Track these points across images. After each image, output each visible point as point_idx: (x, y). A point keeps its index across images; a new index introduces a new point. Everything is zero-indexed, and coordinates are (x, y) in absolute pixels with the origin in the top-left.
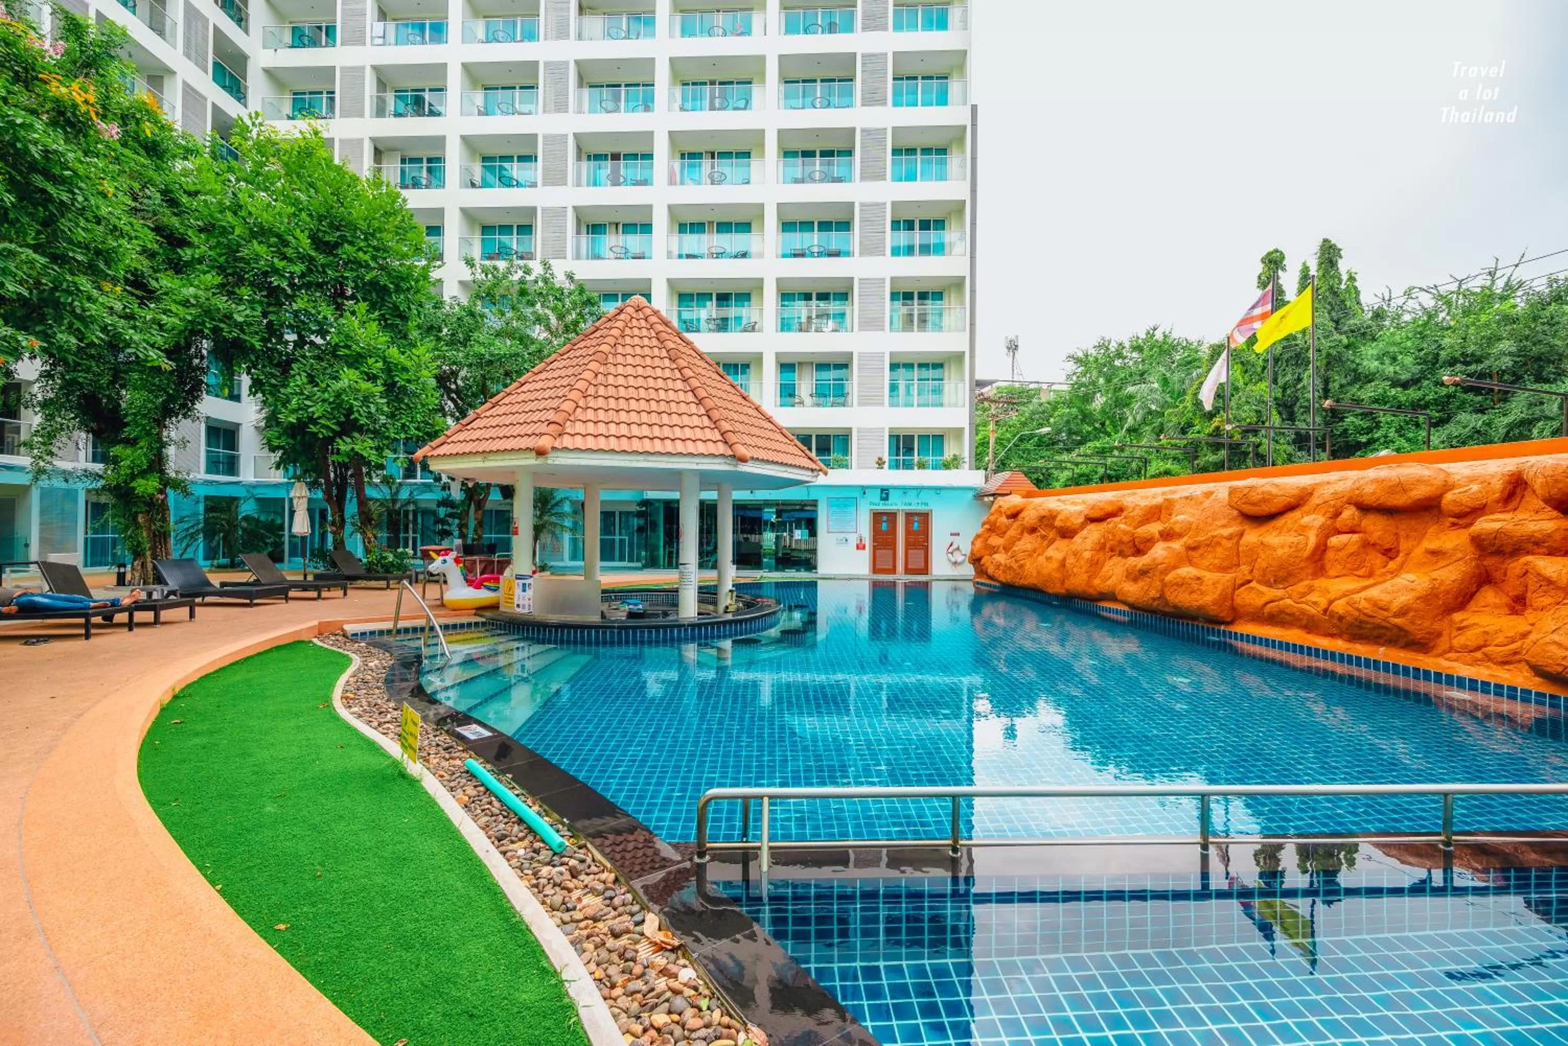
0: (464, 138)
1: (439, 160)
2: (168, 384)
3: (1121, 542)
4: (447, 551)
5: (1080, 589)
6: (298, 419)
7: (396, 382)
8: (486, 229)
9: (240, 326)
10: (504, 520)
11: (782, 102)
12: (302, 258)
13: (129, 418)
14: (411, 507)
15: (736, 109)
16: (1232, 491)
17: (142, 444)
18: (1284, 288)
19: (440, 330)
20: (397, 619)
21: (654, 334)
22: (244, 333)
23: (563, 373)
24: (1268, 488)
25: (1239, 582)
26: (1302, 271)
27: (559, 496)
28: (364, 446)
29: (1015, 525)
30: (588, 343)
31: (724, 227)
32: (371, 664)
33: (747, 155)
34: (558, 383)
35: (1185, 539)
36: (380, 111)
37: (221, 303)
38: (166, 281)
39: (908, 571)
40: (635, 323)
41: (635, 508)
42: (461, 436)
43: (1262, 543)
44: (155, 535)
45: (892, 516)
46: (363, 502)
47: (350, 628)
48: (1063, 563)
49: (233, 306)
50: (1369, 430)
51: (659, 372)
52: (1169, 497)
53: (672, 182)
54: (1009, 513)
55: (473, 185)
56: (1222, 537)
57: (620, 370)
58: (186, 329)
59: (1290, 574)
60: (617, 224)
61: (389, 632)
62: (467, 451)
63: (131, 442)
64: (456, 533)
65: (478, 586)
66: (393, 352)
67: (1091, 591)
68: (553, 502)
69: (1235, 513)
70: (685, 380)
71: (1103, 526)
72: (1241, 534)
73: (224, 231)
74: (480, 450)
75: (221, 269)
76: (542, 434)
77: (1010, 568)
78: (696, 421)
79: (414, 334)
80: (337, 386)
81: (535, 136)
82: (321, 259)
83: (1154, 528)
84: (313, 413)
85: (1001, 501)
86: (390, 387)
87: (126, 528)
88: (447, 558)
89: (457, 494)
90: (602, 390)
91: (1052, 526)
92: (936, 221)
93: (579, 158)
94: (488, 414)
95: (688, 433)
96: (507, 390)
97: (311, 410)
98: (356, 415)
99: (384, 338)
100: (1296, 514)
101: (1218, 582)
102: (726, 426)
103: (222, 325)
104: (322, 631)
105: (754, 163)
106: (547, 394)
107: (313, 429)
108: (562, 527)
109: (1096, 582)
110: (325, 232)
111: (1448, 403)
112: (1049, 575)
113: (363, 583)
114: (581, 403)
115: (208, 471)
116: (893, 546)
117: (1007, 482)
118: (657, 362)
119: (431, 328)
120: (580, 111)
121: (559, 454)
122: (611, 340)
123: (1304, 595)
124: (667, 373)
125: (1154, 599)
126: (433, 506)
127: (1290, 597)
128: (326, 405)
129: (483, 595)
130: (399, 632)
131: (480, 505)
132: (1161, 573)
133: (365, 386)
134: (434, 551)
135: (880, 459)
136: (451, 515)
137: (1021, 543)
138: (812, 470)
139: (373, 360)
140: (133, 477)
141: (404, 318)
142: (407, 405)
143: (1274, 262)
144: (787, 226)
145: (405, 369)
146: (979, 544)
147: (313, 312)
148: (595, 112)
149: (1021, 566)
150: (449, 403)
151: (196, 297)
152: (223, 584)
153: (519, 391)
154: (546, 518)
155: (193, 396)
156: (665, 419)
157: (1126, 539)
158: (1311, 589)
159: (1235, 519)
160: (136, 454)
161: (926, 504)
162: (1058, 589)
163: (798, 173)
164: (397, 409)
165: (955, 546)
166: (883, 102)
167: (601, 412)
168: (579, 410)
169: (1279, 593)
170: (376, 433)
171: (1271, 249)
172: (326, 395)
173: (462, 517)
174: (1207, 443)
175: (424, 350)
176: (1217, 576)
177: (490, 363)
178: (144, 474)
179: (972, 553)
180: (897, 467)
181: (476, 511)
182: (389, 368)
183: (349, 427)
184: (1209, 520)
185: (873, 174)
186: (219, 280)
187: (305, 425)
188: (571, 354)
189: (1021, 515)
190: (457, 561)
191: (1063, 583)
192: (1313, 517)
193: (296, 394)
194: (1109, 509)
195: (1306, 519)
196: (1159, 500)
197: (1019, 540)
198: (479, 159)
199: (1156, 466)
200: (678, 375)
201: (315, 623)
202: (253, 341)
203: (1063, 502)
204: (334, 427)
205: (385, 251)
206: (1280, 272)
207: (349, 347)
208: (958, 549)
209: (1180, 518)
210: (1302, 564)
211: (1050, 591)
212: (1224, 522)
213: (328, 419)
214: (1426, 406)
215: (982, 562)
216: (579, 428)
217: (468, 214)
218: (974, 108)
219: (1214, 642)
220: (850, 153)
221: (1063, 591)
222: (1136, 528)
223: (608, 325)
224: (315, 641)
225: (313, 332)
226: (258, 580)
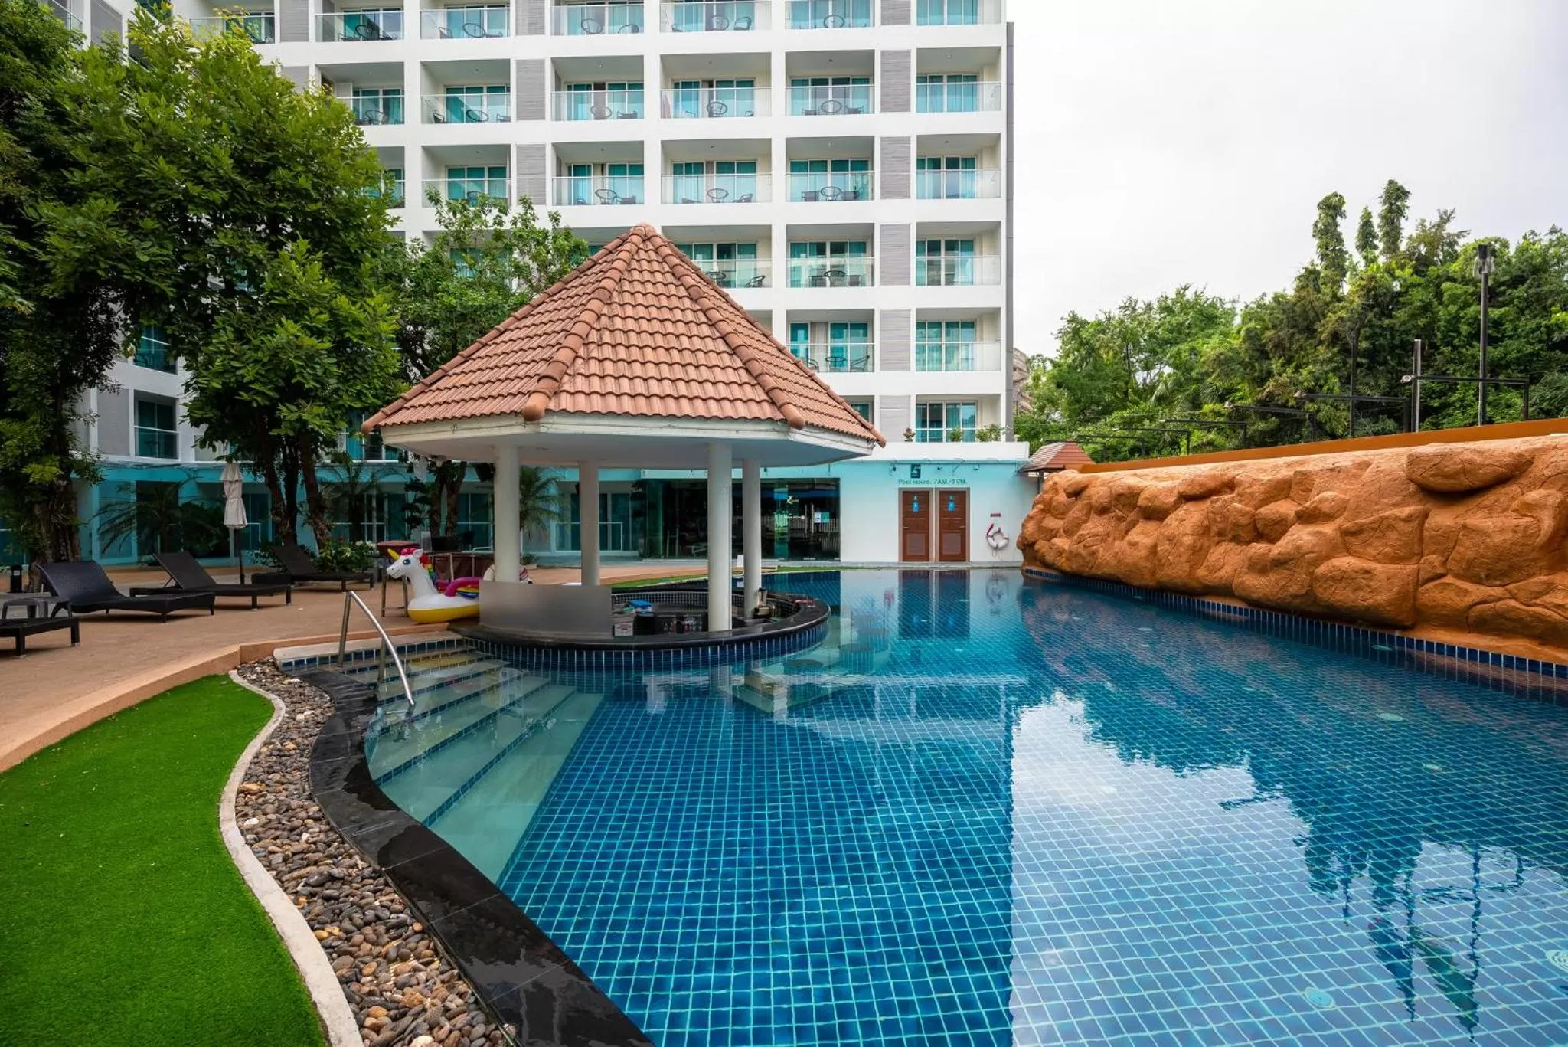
0: (425, 65)
1: (397, 92)
2: (62, 344)
3: (1237, 525)
4: (410, 548)
5: (1178, 581)
6: (224, 384)
7: (349, 339)
8: (453, 172)
9: (144, 267)
10: (483, 505)
11: (789, 22)
12: (224, 183)
13: (13, 388)
14: (374, 492)
15: (737, 29)
16: (1413, 461)
17: (33, 418)
18: (1343, 237)
19: (400, 280)
20: (343, 639)
21: (667, 269)
22: (152, 277)
23: (555, 316)
24: (1467, 456)
25: (1423, 576)
26: (1363, 217)
27: (544, 476)
28: (313, 415)
29: (1080, 504)
30: (584, 280)
31: (725, 167)
32: (300, 717)
33: (751, 83)
34: (548, 328)
35: (1339, 521)
36: (328, 35)
37: (119, 236)
38: (48, 210)
39: (943, 558)
40: (642, 254)
41: (631, 490)
42: (424, 399)
43: (1464, 527)
44: (57, 530)
45: (924, 495)
46: (311, 484)
47: (281, 654)
48: (1153, 550)
49: (136, 242)
50: (1442, 394)
51: (678, 315)
52: (1299, 469)
53: (665, 115)
54: (1070, 490)
55: (437, 121)
56: (1397, 518)
57: (629, 311)
58: (76, 272)
59: (1513, 568)
60: (603, 166)
61: (334, 658)
62: (431, 417)
63: (21, 416)
64: (427, 522)
65: (452, 593)
66: (342, 300)
67: (1194, 584)
68: (538, 484)
69: (1412, 488)
70: (712, 325)
71: (1207, 504)
72: (1426, 516)
73: (122, 148)
74: (449, 415)
75: (118, 194)
76: (530, 393)
77: (1078, 555)
78: (732, 376)
79: (368, 282)
80: (273, 341)
81: (507, 62)
82: (247, 185)
83: (1286, 508)
84: (243, 376)
85: (1057, 477)
86: (340, 347)
87: (19, 522)
88: (410, 557)
89: (424, 477)
90: (607, 337)
91: (1134, 506)
92: (965, 160)
93: (558, 88)
94: (458, 370)
95: (723, 391)
96: (483, 340)
97: (239, 372)
98: (299, 378)
99: (329, 284)
100: (1513, 489)
101: (1395, 576)
102: (771, 382)
103: (122, 266)
104: (245, 660)
105: (759, 91)
106: (535, 343)
107: (245, 396)
108: (549, 513)
109: (1201, 572)
110: (252, 151)
111: (1531, 362)
112: (1135, 564)
113: (315, 584)
114: (582, 352)
115: (142, 452)
116: (925, 529)
117: (1059, 455)
118: (675, 302)
119: (389, 276)
120: (557, 32)
121: (556, 419)
122: (616, 275)
123: (1539, 595)
124: (690, 316)
125: (1295, 596)
126: (401, 491)
127: (1514, 597)
128: (259, 366)
129: (457, 604)
130: (347, 657)
131: (453, 488)
132: (1310, 564)
133: (309, 341)
134: (394, 548)
135: (909, 430)
136: (422, 500)
137: (1089, 524)
138: (868, 440)
139: (316, 310)
140: (24, 461)
141: (356, 262)
142: (361, 367)
143: (1332, 207)
144: (796, 166)
145: (357, 323)
146: (1031, 526)
147: (240, 250)
148: (575, 33)
149: (1093, 553)
150: (415, 369)
151: (84, 228)
152: (134, 591)
153: (498, 340)
154: (530, 503)
155: (99, 359)
156: (692, 373)
157: (1244, 521)
158: (1550, 588)
159: (1412, 495)
160: (27, 431)
161: (963, 482)
162: (1148, 581)
163: (809, 104)
164: (349, 373)
165: (996, 529)
166: (906, 20)
167: (608, 364)
168: (579, 361)
169: (1496, 591)
170: (326, 401)
171: (1329, 193)
172: (260, 354)
173: (434, 502)
174: (1256, 412)
175: (379, 299)
176: (1393, 568)
177: (463, 317)
178: (36, 457)
179: (1023, 536)
180: (924, 440)
181: (449, 496)
182: (338, 322)
183: (294, 393)
184: (1374, 497)
185: (895, 103)
186: (114, 207)
187: (235, 391)
188: (564, 295)
189: (1087, 492)
190: (423, 560)
191: (1153, 573)
192: (1543, 492)
193: (221, 352)
194: (1212, 484)
195: (1533, 495)
196: (1285, 473)
197: (1086, 522)
198: (442, 89)
199: (1198, 436)
200: (703, 319)
201: (236, 648)
202: (163, 286)
203: (1140, 476)
204: (271, 393)
205: (328, 178)
206: (1339, 219)
207: (285, 295)
208: (999, 532)
209: (1327, 495)
210: (1533, 555)
211: (1136, 583)
212: (1397, 499)
213: (264, 384)
214: (1507, 366)
215: (1037, 547)
216: (580, 383)
217: (432, 154)
218: (1010, 27)
219: (1383, 653)
220: (867, 80)
221: (1152, 583)
222: (1257, 508)
223: (609, 258)
224: (234, 675)
225: (242, 279)
226: (177, 586)
